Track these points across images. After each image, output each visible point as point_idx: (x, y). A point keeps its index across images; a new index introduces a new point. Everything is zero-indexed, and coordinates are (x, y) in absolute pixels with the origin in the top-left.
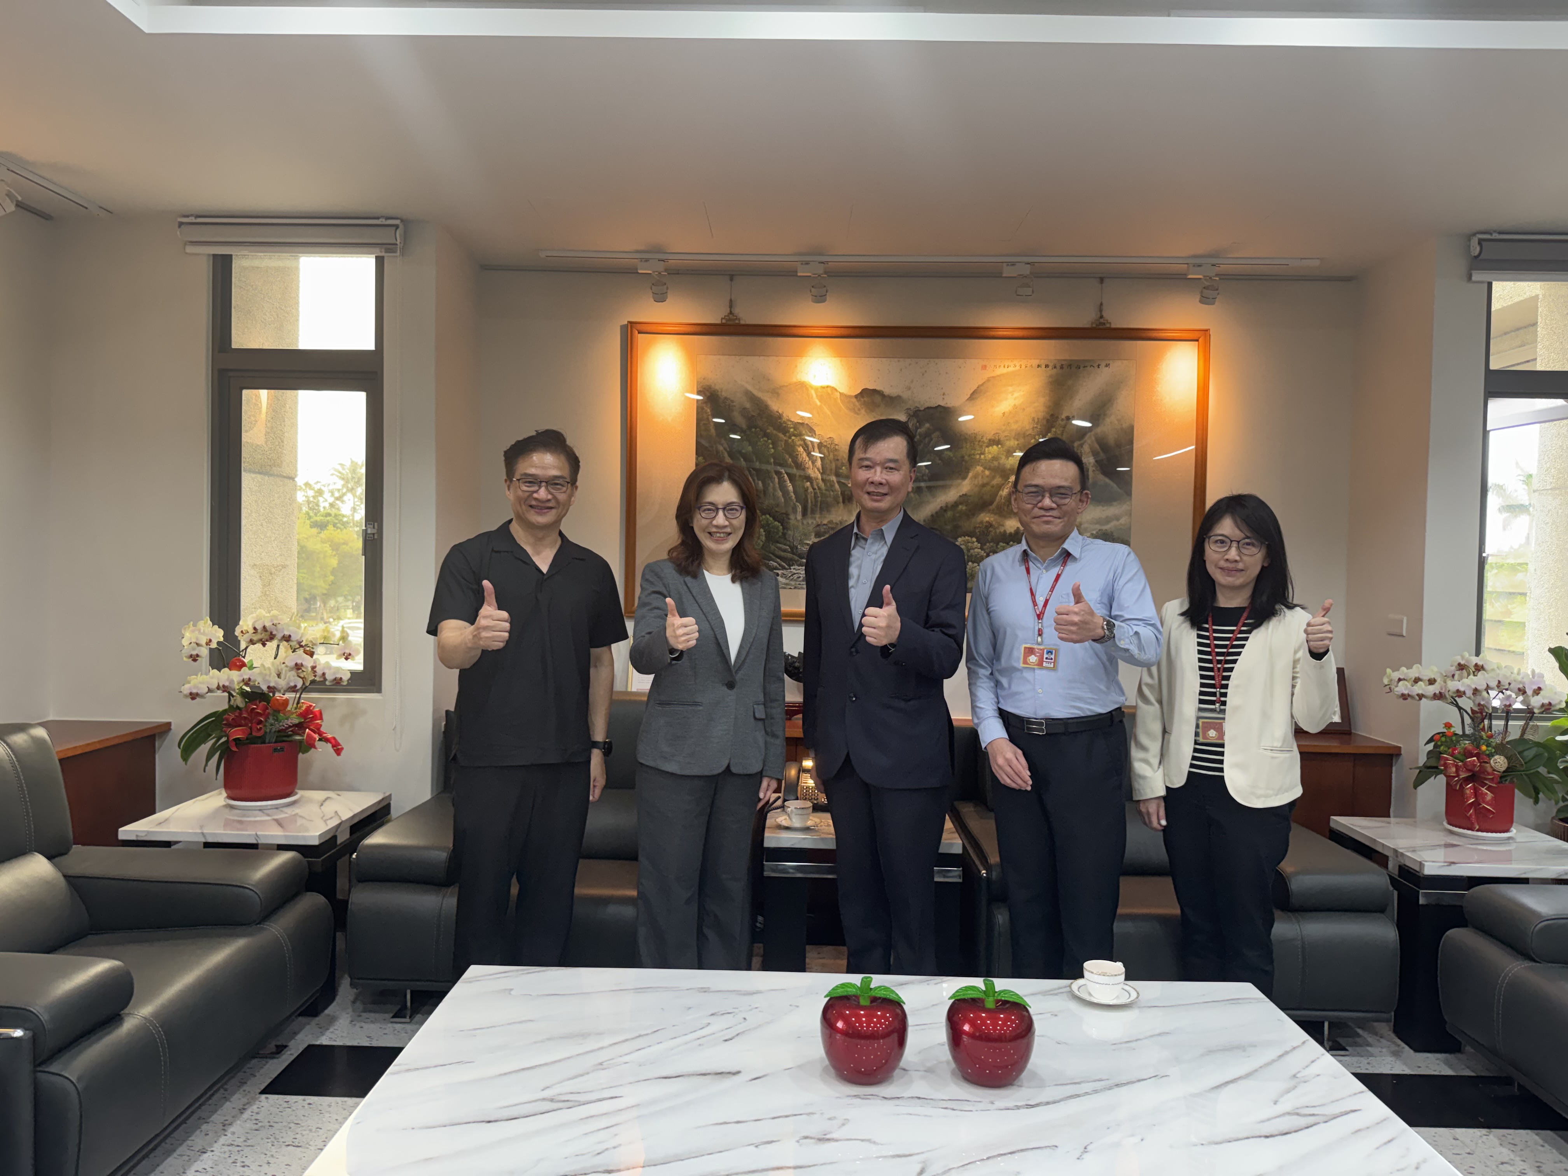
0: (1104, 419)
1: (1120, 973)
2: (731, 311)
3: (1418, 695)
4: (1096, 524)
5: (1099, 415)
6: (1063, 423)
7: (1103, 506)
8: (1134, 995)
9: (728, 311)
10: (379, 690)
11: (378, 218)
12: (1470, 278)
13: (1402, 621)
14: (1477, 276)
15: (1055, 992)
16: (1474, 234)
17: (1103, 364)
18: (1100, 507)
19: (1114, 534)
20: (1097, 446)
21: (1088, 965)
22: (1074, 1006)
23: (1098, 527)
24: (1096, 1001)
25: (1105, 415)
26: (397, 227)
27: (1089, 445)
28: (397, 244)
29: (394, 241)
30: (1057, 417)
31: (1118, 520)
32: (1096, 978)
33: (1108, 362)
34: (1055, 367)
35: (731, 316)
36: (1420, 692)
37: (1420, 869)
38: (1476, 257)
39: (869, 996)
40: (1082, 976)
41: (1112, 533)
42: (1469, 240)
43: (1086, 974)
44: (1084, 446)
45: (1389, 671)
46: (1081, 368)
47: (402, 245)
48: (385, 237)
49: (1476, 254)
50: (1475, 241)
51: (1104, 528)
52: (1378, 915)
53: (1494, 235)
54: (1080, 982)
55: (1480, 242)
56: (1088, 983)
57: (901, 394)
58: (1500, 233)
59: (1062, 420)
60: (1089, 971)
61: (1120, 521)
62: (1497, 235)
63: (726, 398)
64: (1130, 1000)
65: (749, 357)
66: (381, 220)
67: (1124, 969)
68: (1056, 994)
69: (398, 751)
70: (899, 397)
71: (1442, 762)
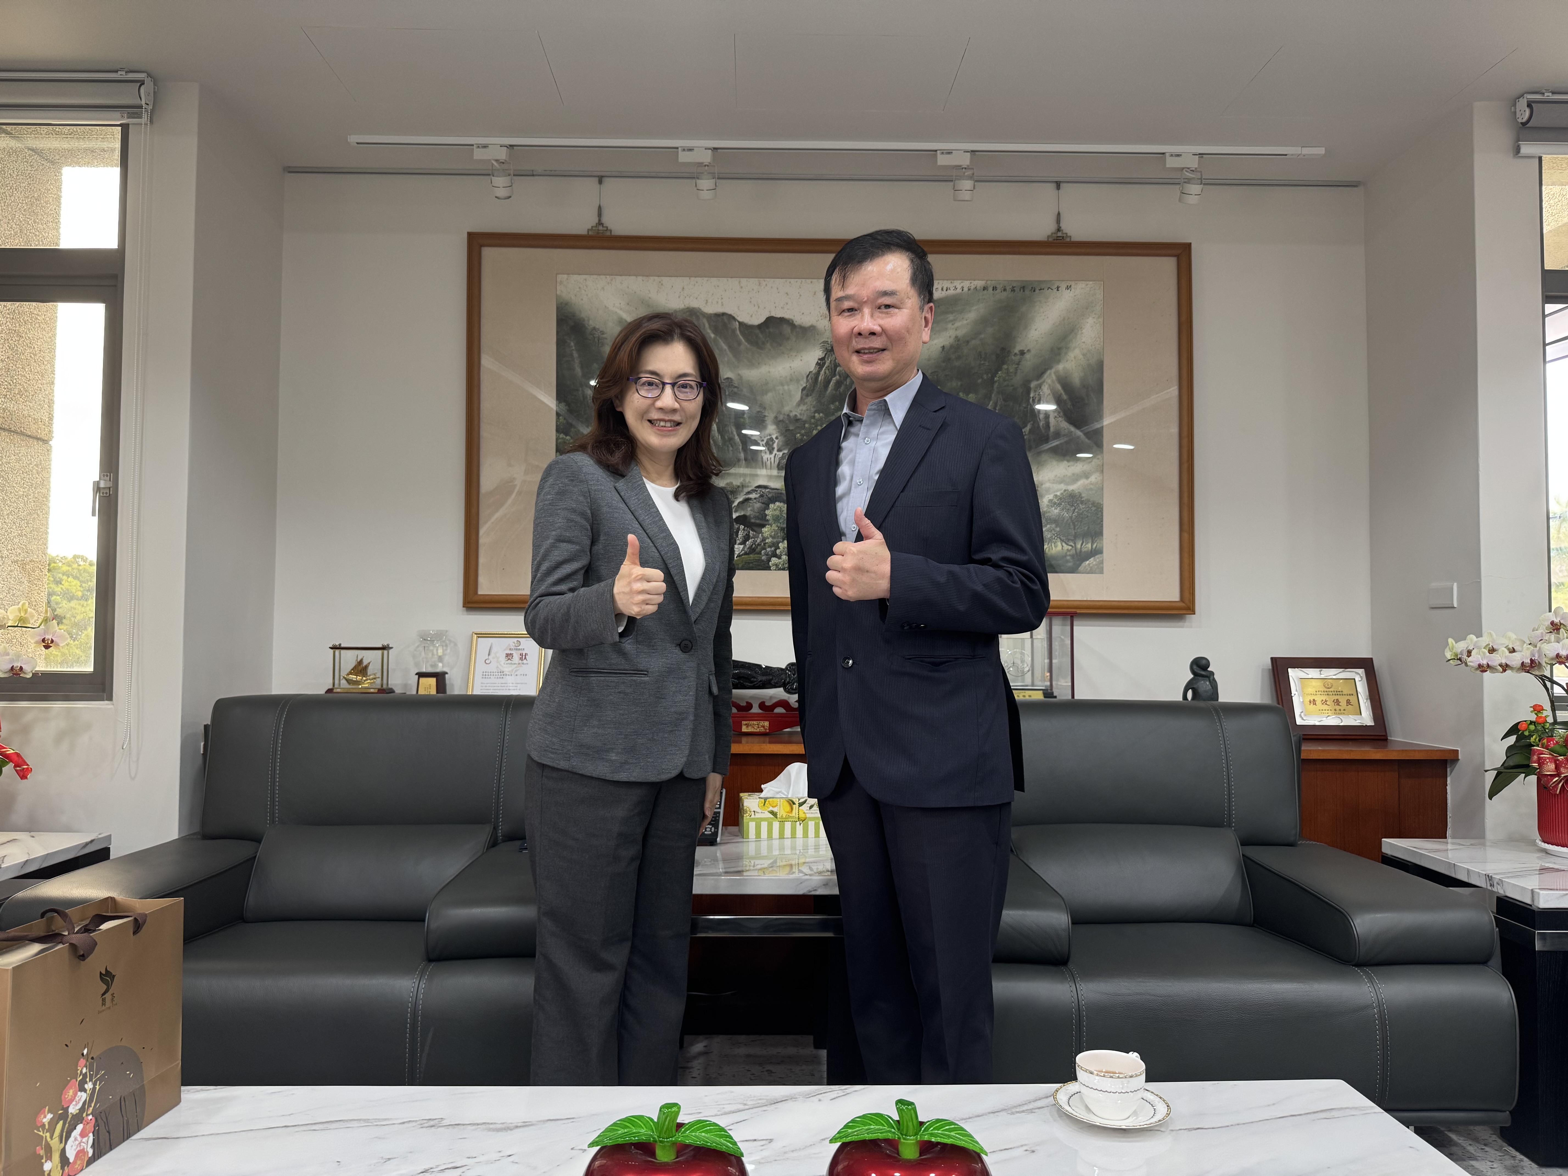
0: (1066, 353)
1: (1138, 1072)
2: (600, 220)
3: (1501, 665)
4: (1061, 483)
5: (1059, 349)
6: (1016, 358)
7: (1068, 461)
8: (1162, 1109)
9: (596, 220)
10: (110, 698)
11: (116, 71)
12: (1517, 150)
13: (1452, 589)
14: (1527, 149)
15: (1031, 1106)
16: (1522, 96)
17: (1063, 286)
18: (1065, 462)
19: (1083, 495)
20: (1059, 387)
21: (1083, 1059)
22: (1062, 1132)
23: (1063, 487)
24: (1098, 1121)
25: (1067, 348)
26: (142, 83)
27: (1050, 385)
28: (141, 107)
29: (136, 101)
30: (1009, 352)
31: (1087, 477)
32: (1096, 1081)
33: (1069, 283)
34: (1005, 290)
35: (601, 228)
36: (1504, 662)
37: (1533, 901)
38: (1524, 124)
39: (674, 1144)
40: (1074, 1078)
41: (1080, 494)
42: (1515, 105)
43: (1080, 1074)
44: (1043, 387)
45: (1450, 640)
46: (1037, 291)
47: (150, 107)
48: (127, 96)
49: (1524, 120)
50: (1522, 104)
51: (1071, 488)
52: (1481, 967)
53: (1546, 94)
54: (1072, 1087)
55: (1529, 105)
56: (1084, 1090)
57: (815, 324)
58: (1553, 93)
59: (1016, 354)
60: (1086, 1071)
61: (1090, 480)
62: (1550, 94)
63: (594, 329)
64: (1153, 1120)
65: (624, 277)
66: (119, 73)
67: (1143, 1066)
68: (1031, 1111)
69: (133, 779)
70: (812, 328)
71: (1535, 757)
